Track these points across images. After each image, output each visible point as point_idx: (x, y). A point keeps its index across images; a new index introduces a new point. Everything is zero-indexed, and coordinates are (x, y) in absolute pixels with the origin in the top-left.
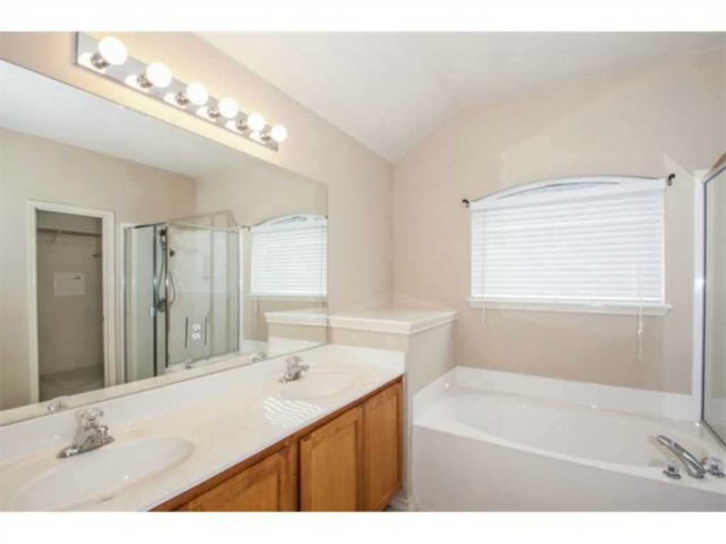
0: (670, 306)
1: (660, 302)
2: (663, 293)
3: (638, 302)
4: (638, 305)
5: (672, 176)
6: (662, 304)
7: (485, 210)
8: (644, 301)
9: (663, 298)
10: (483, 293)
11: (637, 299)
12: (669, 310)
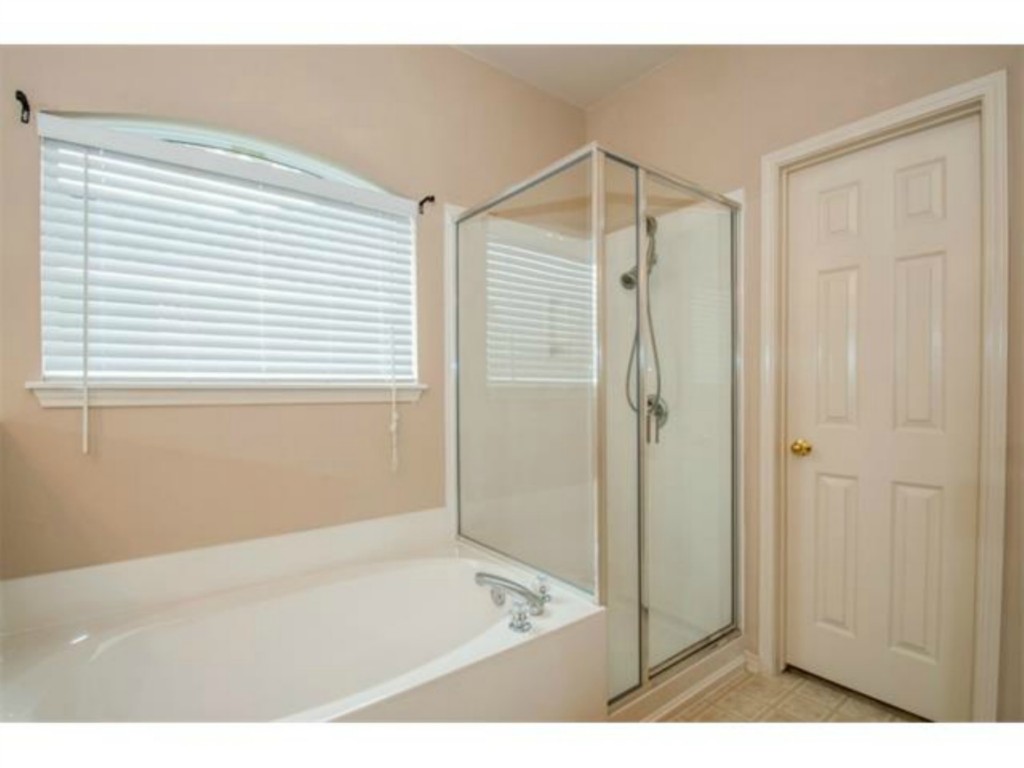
0: (424, 386)
1: (412, 381)
2: (415, 368)
3: (390, 381)
4: (391, 385)
5: (431, 199)
6: (415, 384)
7: (90, 149)
8: (398, 381)
9: (415, 376)
10: (86, 367)
11: (389, 377)
12: (424, 391)
